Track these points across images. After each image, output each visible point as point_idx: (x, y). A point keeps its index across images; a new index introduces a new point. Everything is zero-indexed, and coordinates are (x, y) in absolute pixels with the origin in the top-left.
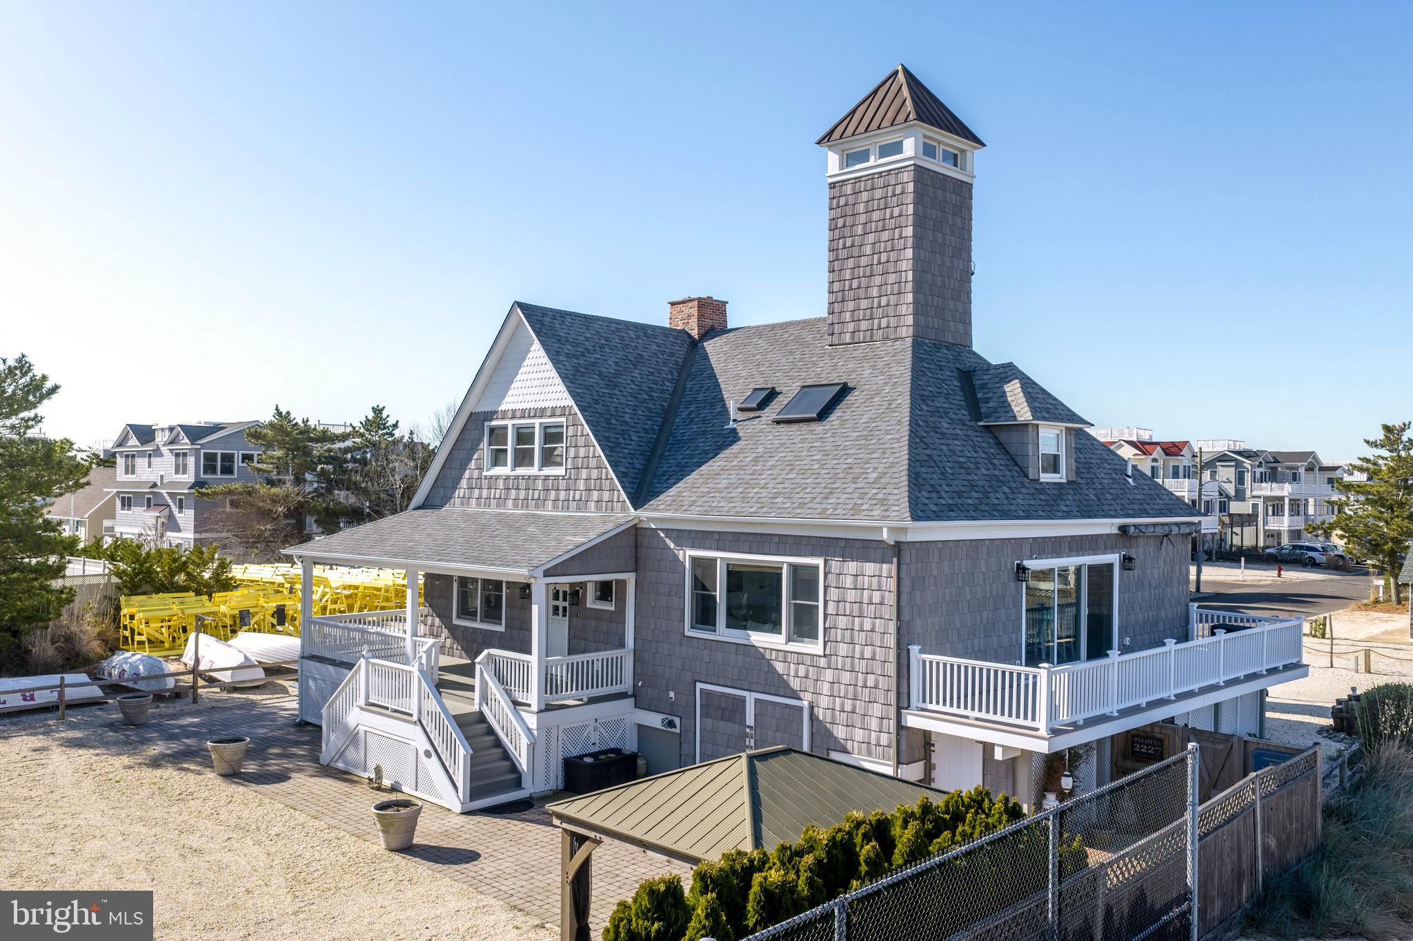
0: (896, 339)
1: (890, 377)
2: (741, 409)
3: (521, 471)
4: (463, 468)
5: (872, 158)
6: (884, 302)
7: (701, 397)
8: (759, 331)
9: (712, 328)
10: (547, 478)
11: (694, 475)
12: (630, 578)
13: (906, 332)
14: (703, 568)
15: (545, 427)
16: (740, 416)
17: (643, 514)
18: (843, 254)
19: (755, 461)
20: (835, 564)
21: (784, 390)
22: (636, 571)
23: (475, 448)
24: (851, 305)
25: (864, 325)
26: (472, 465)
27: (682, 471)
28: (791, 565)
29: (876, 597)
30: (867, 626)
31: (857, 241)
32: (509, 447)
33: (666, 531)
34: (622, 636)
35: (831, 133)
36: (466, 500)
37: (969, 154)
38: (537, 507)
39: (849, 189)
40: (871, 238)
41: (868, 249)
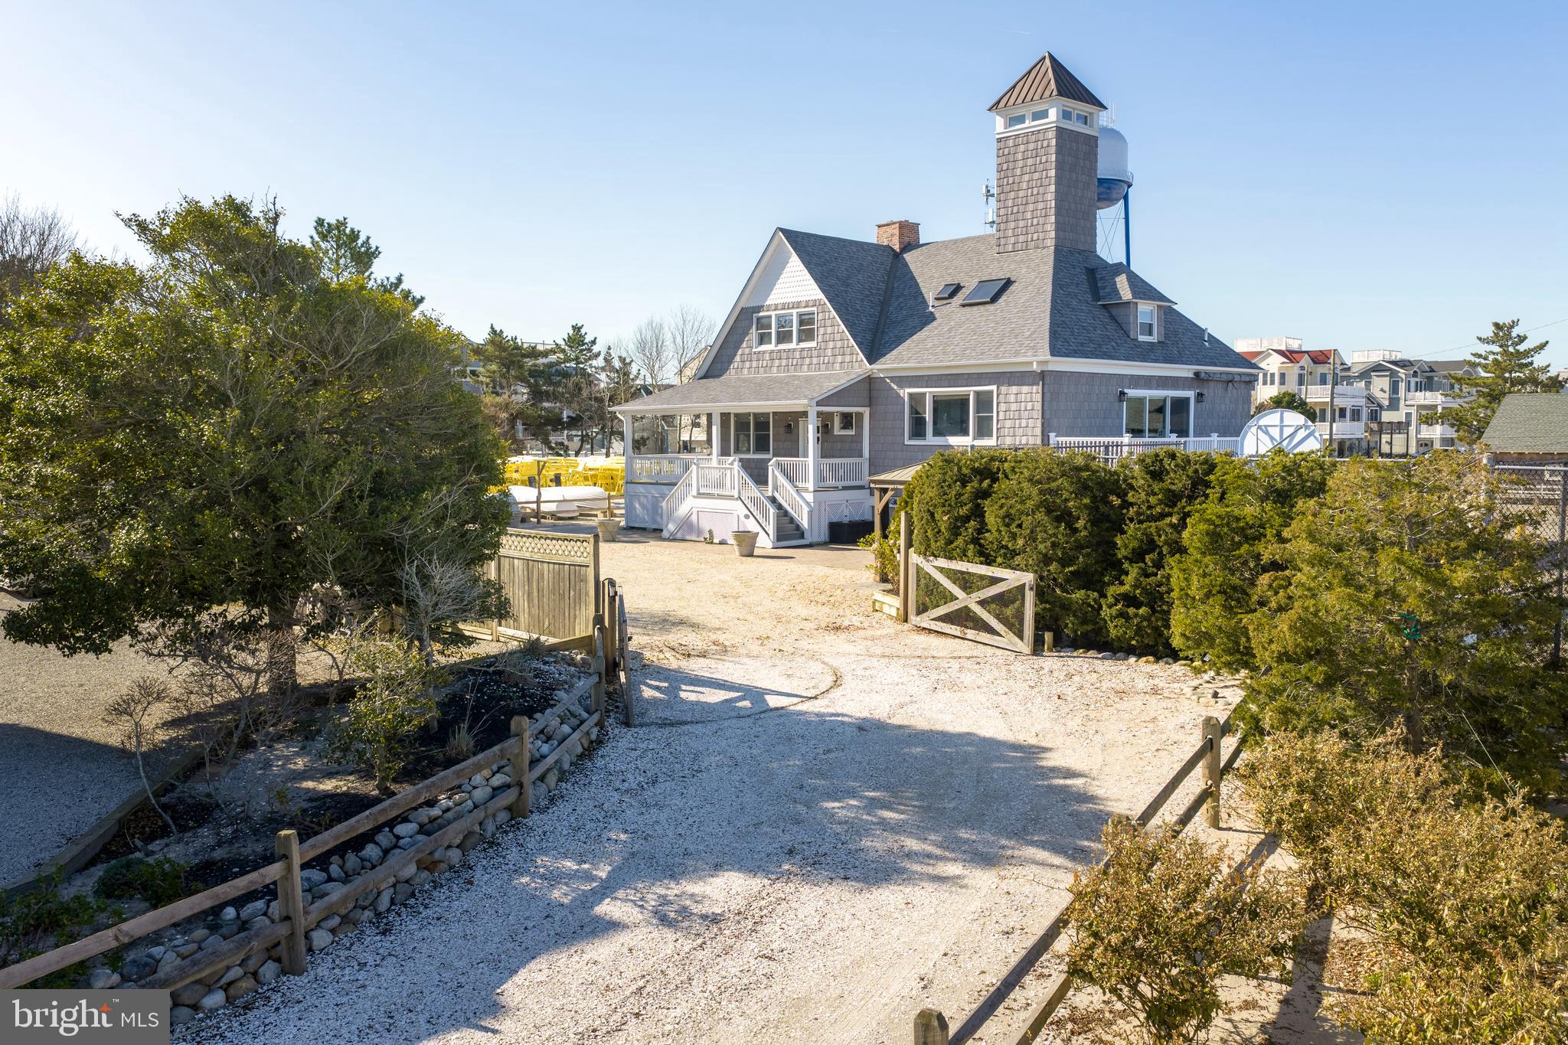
0: (1044, 248)
1: (1039, 273)
2: (937, 299)
3: (782, 347)
4: (738, 347)
5: (1027, 121)
6: (1035, 223)
7: (906, 292)
8: (945, 245)
9: (909, 244)
10: (803, 350)
11: (908, 342)
12: (866, 411)
13: (1050, 243)
14: (916, 400)
15: (800, 315)
16: (937, 303)
17: (875, 366)
18: (1007, 189)
19: (950, 330)
20: (1004, 389)
21: (967, 284)
22: (870, 405)
23: (746, 333)
24: (1012, 225)
25: (1022, 238)
26: (744, 345)
27: (900, 340)
28: (975, 392)
29: (1029, 406)
30: (1024, 425)
31: (1017, 179)
32: (773, 331)
33: (890, 378)
34: (861, 450)
35: (998, 102)
36: (740, 369)
37: (1095, 116)
38: (796, 371)
39: (1011, 143)
40: (1026, 177)
41: (1024, 185)
